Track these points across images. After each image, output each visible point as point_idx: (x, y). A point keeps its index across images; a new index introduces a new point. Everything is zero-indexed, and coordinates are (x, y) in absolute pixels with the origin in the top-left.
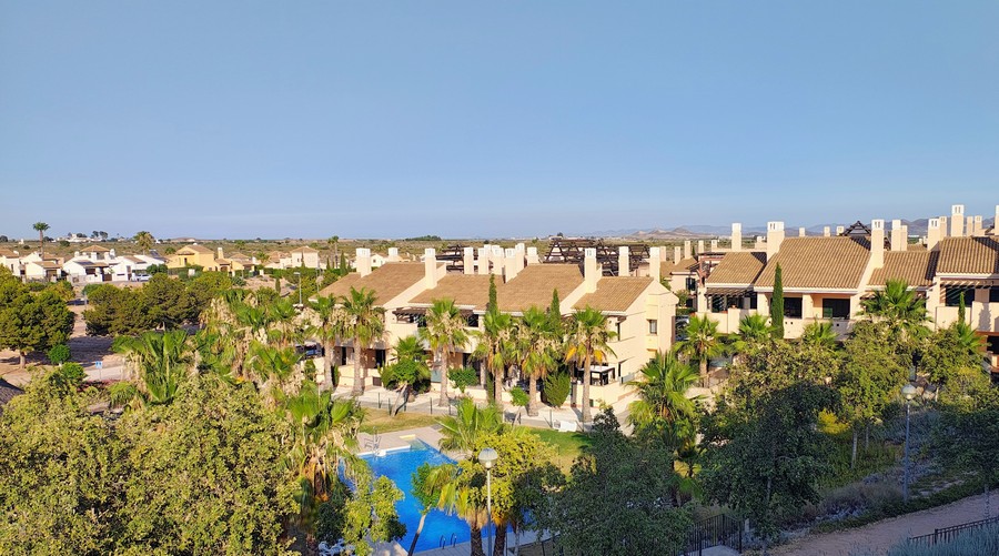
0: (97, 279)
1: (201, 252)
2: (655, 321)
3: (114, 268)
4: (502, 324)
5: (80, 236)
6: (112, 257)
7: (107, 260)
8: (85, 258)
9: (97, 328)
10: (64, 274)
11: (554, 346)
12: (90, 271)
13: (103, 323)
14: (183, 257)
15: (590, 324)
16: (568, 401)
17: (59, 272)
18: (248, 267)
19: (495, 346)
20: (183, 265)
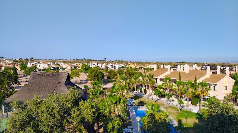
0: (113, 69)
1: (132, 64)
2: (226, 86)
3: (116, 67)
4: (181, 84)
5: (116, 60)
6: (116, 65)
7: (115, 65)
8: (112, 65)
9: (108, 78)
10: (108, 67)
11: (193, 90)
12: (112, 67)
13: (109, 77)
14: (128, 65)
15: (203, 86)
16: (198, 105)
17: (107, 67)
18: (140, 67)
19: (179, 89)
20: (128, 66)
